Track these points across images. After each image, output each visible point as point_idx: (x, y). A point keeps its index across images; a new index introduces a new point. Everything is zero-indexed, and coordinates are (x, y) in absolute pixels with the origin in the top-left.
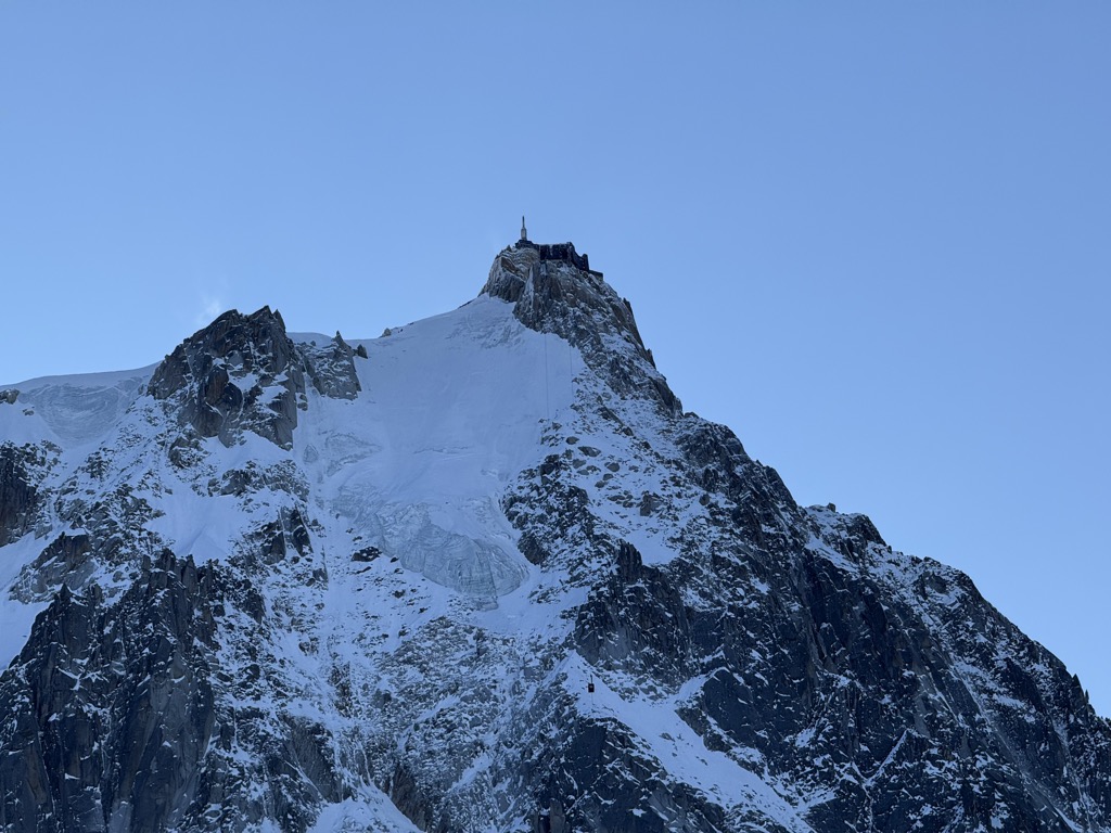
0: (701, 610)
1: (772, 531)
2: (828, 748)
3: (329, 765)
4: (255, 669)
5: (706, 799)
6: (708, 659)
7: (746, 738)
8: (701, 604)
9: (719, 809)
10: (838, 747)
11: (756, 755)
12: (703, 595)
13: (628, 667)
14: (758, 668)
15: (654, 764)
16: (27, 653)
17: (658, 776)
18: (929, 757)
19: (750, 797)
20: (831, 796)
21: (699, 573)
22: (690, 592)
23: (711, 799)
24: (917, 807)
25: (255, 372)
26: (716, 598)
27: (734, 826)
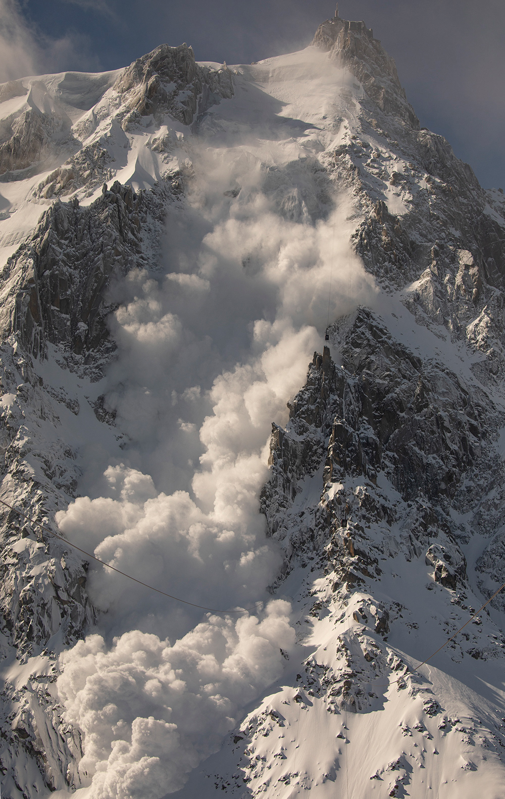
0: (420, 244)
1: (465, 201)
5: (412, 353)
8: (420, 240)
9: (419, 360)
12: (421, 234)
15: (385, 331)
17: (386, 338)
19: (437, 354)
20: (484, 358)
21: (420, 221)
22: (414, 233)
23: (416, 354)
25: (175, 82)
26: (429, 237)
27: (427, 370)
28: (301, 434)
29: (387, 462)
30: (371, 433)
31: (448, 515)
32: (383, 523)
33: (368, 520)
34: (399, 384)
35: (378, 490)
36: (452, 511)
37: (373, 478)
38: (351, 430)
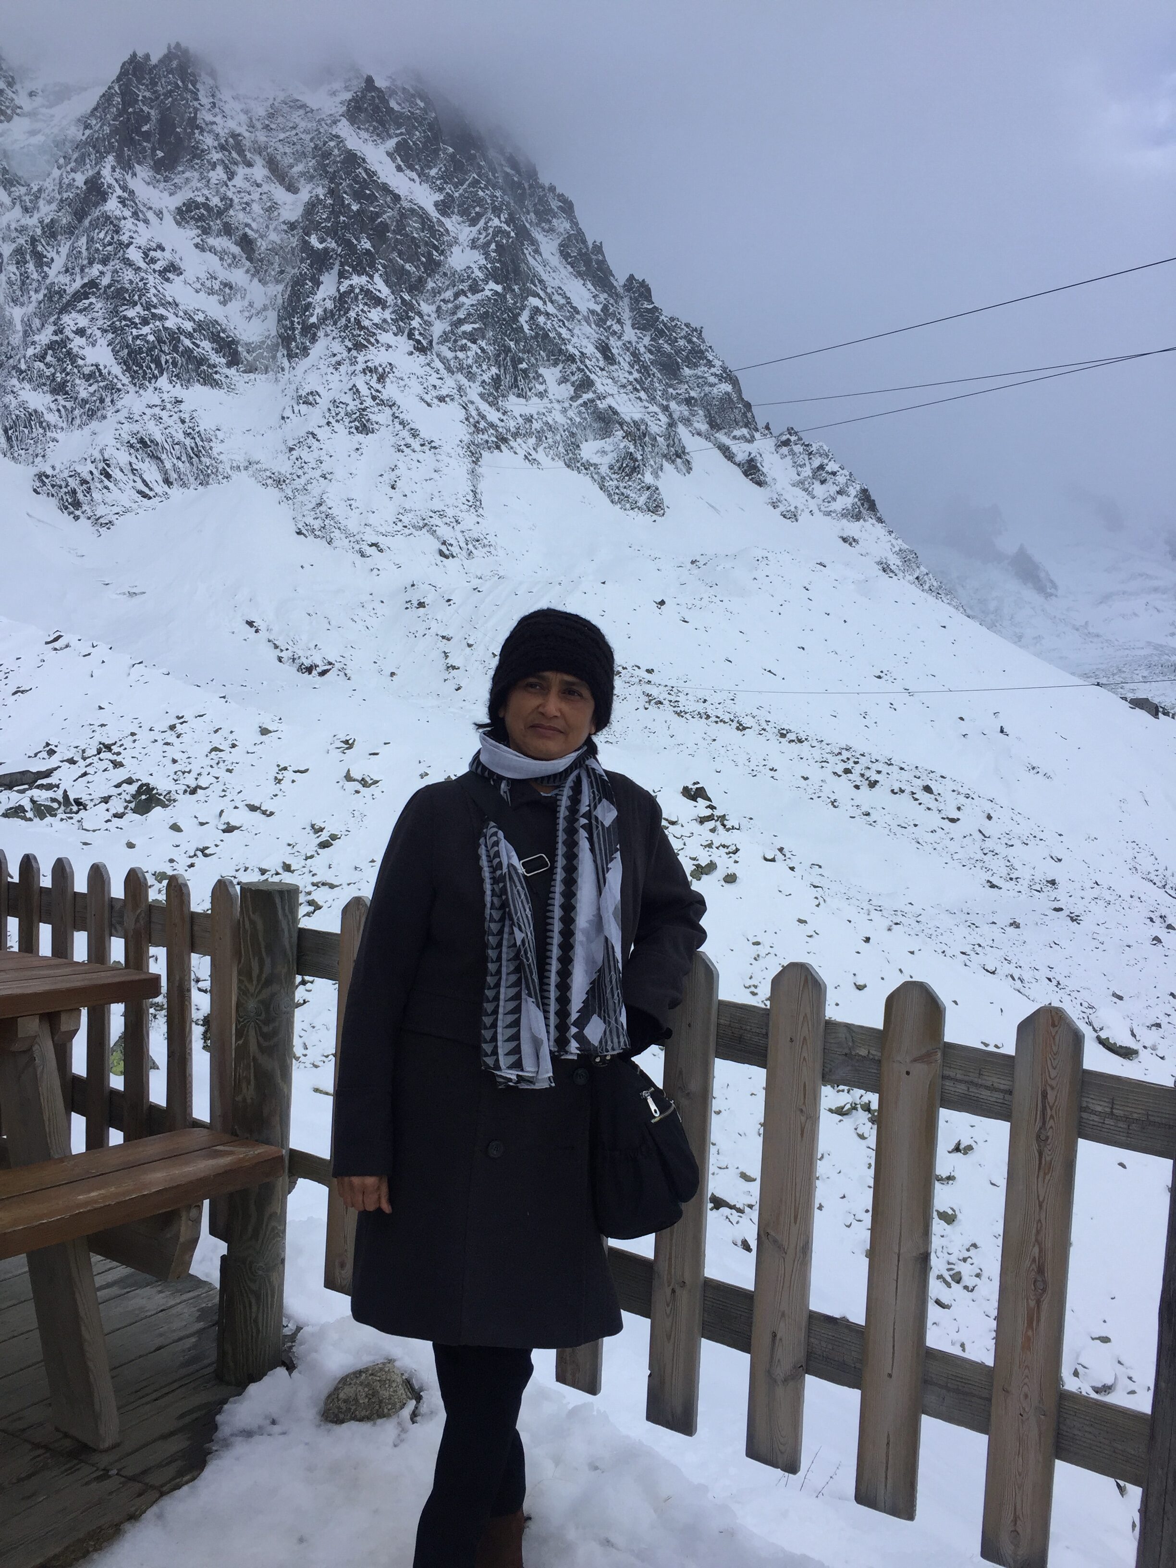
0: (397, 110)
2: (442, 178)
3: (244, 151)
4: (214, 103)
5: (393, 191)
6: (398, 132)
7: (411, 168)
8: (397, 107)
9: (398, 196)
10: (446, 177)
11: (414, 175)
12: (398, 103)
13: (367, 130)
14: (418, 139)
15: (375, 173)
16: (119, 79)
17: (376, 178)
18: (480, 187)
19: (411, 192)
20: (442, 197)
21: (397, 93)
22: (393, 101)
23: (397, 191)
24: (474, 208)
26: (403, 106)
27: (405, 204)
28: (321, 243)
29: (380, 267)
30: (368, 245)
31: (419, 305)
32: (379, 309)
33: (369, 306)
34: (385, 212)
35: (375, 286)
36: (422, 303)
37: (371, 277)
38: (355, 242)
